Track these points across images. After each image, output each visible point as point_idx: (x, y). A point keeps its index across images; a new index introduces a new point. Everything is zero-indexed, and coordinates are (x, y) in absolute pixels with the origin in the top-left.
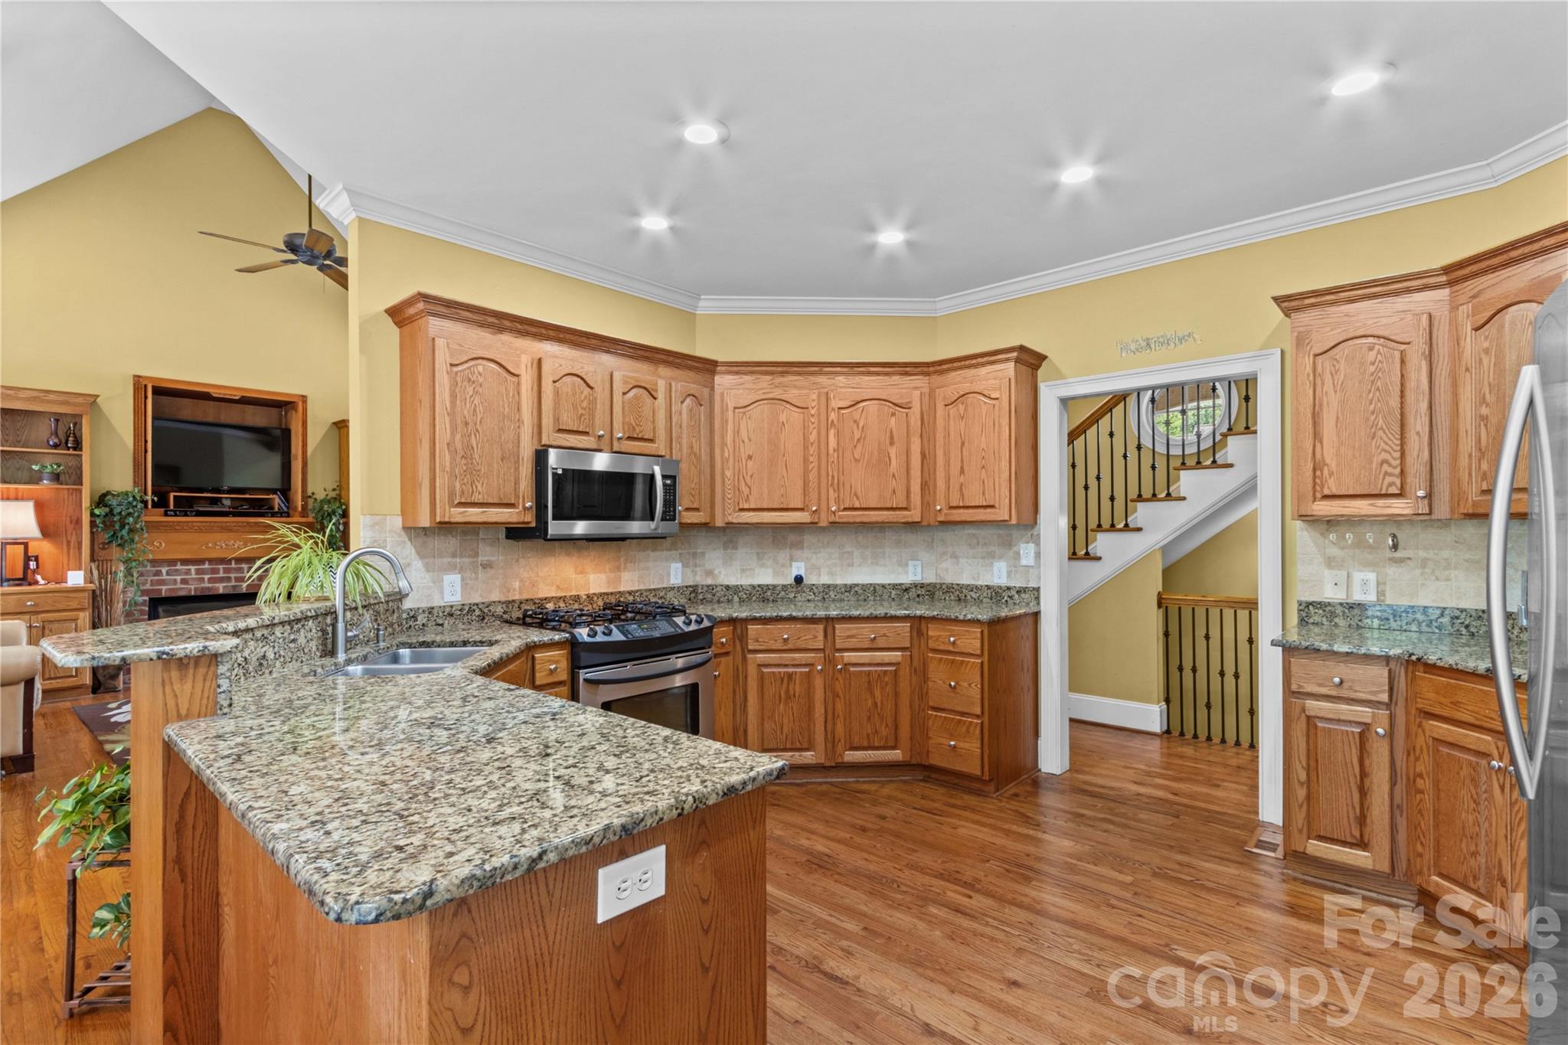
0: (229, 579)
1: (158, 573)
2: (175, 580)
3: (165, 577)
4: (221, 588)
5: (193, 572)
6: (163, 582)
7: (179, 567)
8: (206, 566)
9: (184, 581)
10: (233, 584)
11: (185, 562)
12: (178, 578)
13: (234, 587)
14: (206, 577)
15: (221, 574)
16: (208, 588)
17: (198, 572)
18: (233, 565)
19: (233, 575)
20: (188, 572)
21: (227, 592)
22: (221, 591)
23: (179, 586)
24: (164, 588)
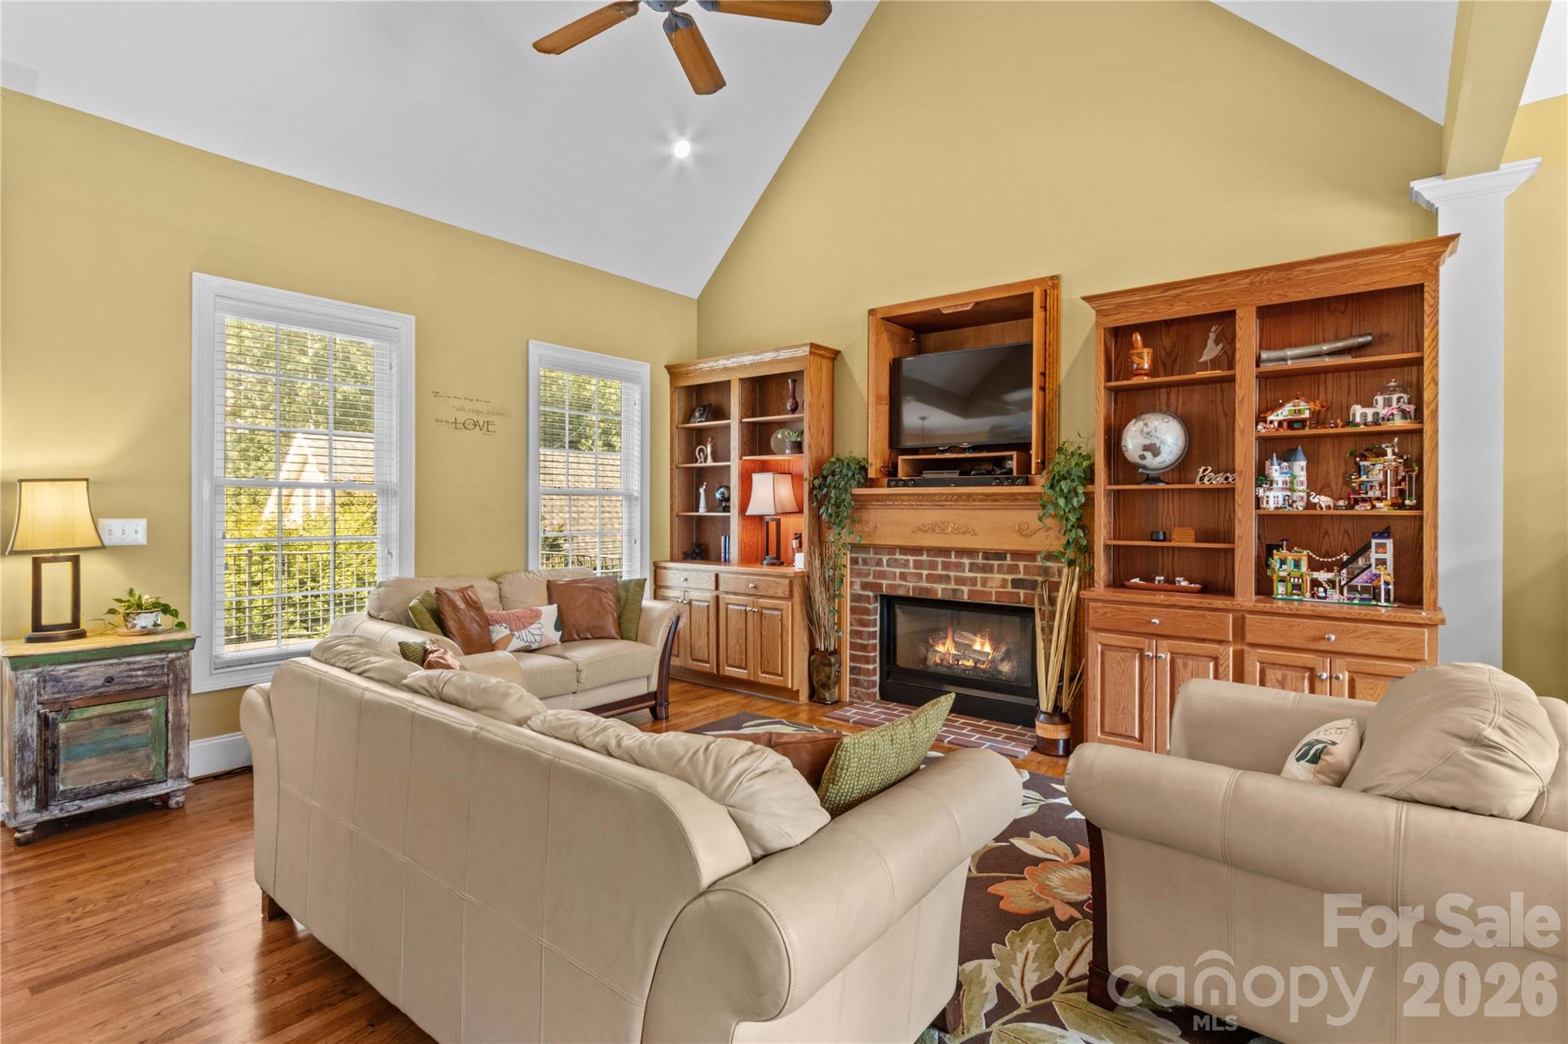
0: (946, 579)
1: (879, 563)
2: (895, 573)
3: (885, 568)
4: (940, 590)
5: (911, 564)
6: (882, 575)
7: (898, 556)
8: (924, 558)
9: (903, 576)
10: (953, 586)
11: (905, 550)
12: (898, 571)
13: (954, 591)
14: (925, 572)
15: (940, 572)
16: (926, 589)
17: (918, 565)
18: (953, 559)
19: (952, 574)
20: (906, 564)
21: (946, 597)
22: (939, 596)
23: (898, 582)
24: (885, 582)
